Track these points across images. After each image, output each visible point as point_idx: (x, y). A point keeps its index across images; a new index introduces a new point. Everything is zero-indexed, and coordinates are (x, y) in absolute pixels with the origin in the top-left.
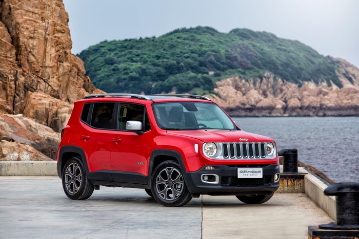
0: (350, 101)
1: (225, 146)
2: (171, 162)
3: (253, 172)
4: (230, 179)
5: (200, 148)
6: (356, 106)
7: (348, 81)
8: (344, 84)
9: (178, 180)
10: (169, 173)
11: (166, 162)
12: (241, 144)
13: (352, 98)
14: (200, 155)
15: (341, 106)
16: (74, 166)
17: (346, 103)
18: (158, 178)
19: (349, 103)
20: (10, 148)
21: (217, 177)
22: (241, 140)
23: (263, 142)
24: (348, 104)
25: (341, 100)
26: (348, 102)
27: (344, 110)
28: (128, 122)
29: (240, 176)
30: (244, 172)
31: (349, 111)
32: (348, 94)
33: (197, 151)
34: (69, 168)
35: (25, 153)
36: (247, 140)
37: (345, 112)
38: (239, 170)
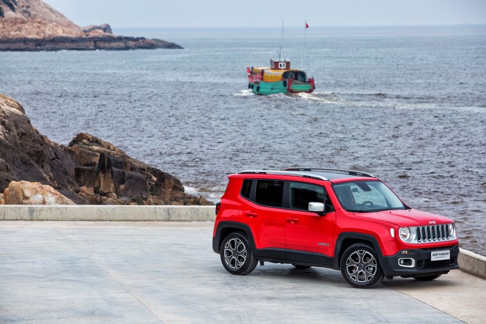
0: (18, 32)
1: (418, 230)
2: (362, 245)
3: (443, 254)
4: (424, 262)
5: (396, 233)
6: (25, 38)
7: (8, 8)
8: (5, 11)
9: (370, 263)
10: (361, 256)
11: (358, 245)
12: (431, 227)
13: (20, 29)
14: (396, 239)
15: (8, 39)
16: (236, 242)
17: (14, 35)
18: (349, 261)
19: (17, 35)
20: (31, 189)
21: (413, 261)
22: (430, 223)
23: (447, 223)
24: (16, 37)
25: (8, 31)
26: (16, 33)
27: (12, 43)
28: (310, 203)
29: (433, 259)
30: (436, 255)
31: (18, 44)
32: (15, 24)
33: (393, 235)
34: (229, 243)
35: (50, 195)
36: (434, 222)
37: (13, 46)
38: (432, 253)
